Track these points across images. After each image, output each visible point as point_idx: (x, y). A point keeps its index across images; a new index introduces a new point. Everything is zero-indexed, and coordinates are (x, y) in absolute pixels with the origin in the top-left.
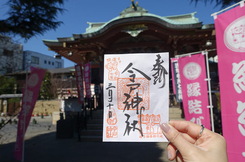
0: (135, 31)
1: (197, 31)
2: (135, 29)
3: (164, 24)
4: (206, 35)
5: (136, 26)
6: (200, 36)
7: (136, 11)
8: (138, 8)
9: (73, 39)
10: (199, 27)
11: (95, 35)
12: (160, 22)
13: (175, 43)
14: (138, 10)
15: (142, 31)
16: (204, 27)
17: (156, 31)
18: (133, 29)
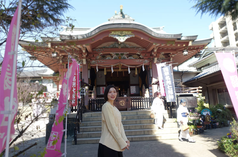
0: (123, 37)
1: (176, 41)
2: (123, 35)
3: (150, 33)
4: (184, 45)
5: (124, 32)
6: (179, 45)
7: (124, 19)
8: (126, 16)
9: (58, 39)
10: (178, 38)
11: (85, 37)
12: (146, 31)
13: (155, 51)
14: (126, 17)
15: (129, 37)
16: (183, 38)
17: (142, 38)
18: (121, 35)
